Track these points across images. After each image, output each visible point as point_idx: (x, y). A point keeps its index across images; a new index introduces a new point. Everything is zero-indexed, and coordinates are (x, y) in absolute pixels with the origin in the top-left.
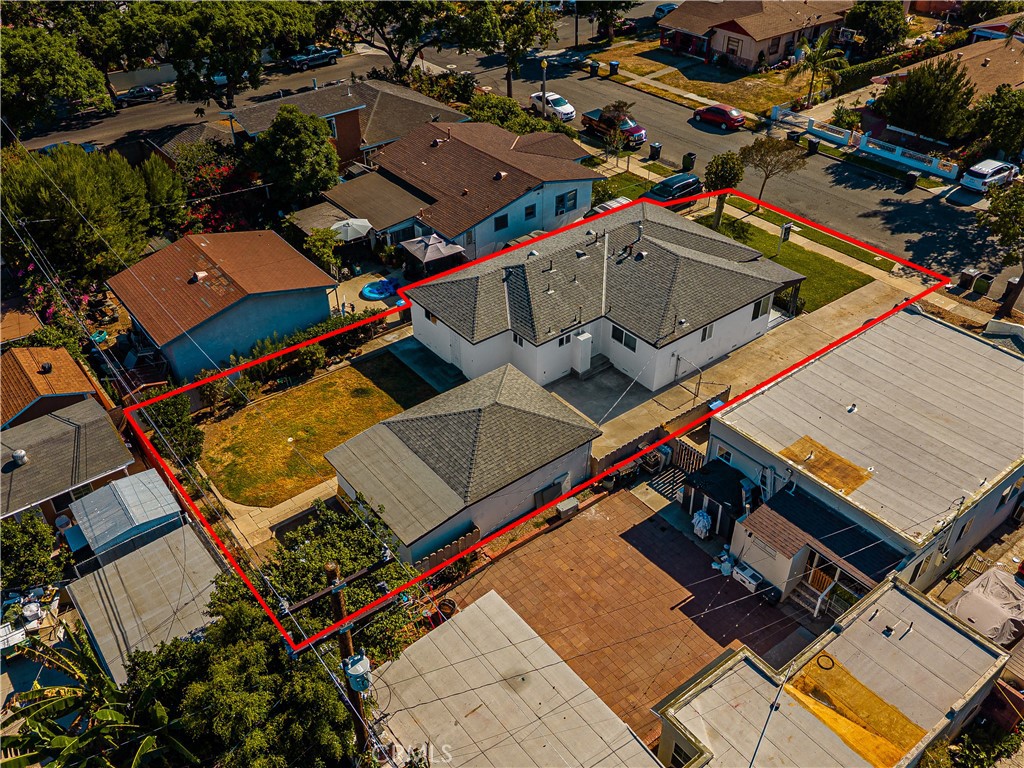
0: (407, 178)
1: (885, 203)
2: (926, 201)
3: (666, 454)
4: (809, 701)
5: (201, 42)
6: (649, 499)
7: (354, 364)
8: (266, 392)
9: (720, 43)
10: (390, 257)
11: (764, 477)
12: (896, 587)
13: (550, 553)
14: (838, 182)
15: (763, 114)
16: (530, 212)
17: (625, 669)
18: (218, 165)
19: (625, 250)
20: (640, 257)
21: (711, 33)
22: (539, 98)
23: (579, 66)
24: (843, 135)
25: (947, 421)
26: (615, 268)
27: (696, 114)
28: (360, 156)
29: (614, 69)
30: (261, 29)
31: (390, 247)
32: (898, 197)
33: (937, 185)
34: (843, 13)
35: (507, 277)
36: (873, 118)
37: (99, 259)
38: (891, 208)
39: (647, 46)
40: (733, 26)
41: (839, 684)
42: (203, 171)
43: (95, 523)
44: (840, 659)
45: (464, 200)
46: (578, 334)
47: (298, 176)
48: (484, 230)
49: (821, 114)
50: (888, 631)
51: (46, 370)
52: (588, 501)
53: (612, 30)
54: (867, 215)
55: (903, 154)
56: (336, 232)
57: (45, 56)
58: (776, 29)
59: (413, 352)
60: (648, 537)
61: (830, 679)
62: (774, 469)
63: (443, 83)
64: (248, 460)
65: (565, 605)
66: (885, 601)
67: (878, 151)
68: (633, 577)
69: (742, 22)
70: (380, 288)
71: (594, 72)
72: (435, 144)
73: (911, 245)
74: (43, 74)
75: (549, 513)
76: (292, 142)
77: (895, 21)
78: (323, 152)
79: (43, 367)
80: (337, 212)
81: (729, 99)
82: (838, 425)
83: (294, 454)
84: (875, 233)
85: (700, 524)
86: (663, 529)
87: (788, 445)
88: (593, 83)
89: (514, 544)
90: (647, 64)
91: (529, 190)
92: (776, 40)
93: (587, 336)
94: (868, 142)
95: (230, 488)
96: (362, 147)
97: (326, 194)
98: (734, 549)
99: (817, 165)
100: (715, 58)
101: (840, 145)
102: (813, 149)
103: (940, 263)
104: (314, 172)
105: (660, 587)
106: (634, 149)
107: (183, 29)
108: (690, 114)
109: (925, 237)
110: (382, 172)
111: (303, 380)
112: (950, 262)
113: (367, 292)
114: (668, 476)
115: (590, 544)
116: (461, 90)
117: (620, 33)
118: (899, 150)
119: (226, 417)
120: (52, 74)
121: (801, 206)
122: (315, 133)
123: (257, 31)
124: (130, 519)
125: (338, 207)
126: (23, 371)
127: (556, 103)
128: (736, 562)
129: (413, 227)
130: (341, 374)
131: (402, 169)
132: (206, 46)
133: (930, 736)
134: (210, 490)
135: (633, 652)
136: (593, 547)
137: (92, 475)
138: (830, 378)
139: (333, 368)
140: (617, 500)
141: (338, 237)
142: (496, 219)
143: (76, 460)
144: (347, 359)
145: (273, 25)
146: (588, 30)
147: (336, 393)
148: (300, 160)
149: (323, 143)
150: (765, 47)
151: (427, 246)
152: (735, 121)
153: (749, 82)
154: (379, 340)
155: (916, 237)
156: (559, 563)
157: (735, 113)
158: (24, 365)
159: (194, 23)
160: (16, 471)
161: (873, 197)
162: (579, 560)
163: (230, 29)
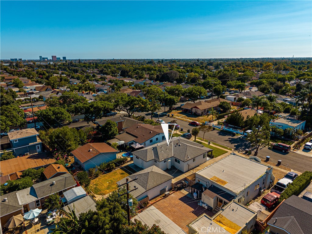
0: (132, 133)
1: (229, 138)
2: (238, 138)
3: (187, 183)
4: (218, 223)
5: (91, 109)
6: (185, 192)
7: (121, 168)
8: (102, 174)
9: (194, 110)
10: (128, 148)
11: (207, 185)
12: (234, 202)
13: (164, 202)
14: (220, 135)
15: (203, 123)
16: (157, 139)
17: (181, 224)
18: (94, 131)
19: (176, 144)
20: (179, 145)
21: (192, 109)
22: (158, 120)
23: (165, 115)
24: (220, 126)
25: (242, 173)
26: (175, 148)
27: (190, 123)
28: (122, 130)
29: (173, 115)
30: (103, 107)
31: (128, 146)
32: (232, 137)
33: (240, 135)
34: (218, 105)
35: (153, 149)
36: (226, 123)
37: (69, 148)
38: (230, 139)
39: (179, 112)
40: (196, 107)
41: (224, 220)
42: (90, 133)
43: (68, 196)
44: (224, 215)
45: (144, 137)
46: (168, 160)
47: (110, 133)
48: (148, 142)
49: (215, 123)
50: (233, 210)
51: (59, 168)
52: (172, 193)
53: (172, 109)
54: (226, 141)
55: (232, 130)
56: (117, 143)
57: (61, 112)
58: (205, 108)
59: (134, 166)
60: (184, 199)
61: (222, 219)
62: (208, 182)
63: (138, 117)
64: (99, 187)
65: (167, 212)
66: (232, 205)
67: (227, 129)
68: (181, 207)
69: (198, 106)
70: (126, 154)
71: (169, 116)
72: (138, 127)
73: (235, 146)
74: (60, 115)
75: (164, 195)
76: (109, 126)
77: (228, 106)
78: (115, 129)
79: (58, 167)
80: (117, 140)
81: (196, 120)
82: (221, 174)
83: (109, 185)
84: (227, 144)
85: (195, 195)
86: (187, 198)
87: (211, 178)
88: (169, 118)
89: (156, 201)
90: (179, 115)
91: (157, 134)
92: (205, 110)
93: (170, 160)
94: (225, 128)
95: (95, 192)
96: (122, 128)
97: (115, 137)
98: (202, 200)
99: (215, 132)
100: (193, 113)
101: (219, 128)
102: (214, 129)
103: (241, 149)
104: (113, 132)
105: (187, 208)
106: (177, 129)
107: (88, 107)
108: (189, 123)
109: (238, 144)
110: (127, 133)
111: (110, 172)
112: (243, 149)
113: (123, 155)
114: (188, 188)
115: (172, 201)
116: (142, 119)
117: (174, 109)
118: (231, 129)
119: (94, 179)
120: (62, 115)
121: (212, 139)
122: (114, 125)
123: (102, 107)
124: (76, 195)
125: (118, 139)
126: (54, 168)
127: (161, 121)
128: (203, 203)
129: (133, 142)
130: (118, 170)
131: (131, 132)
132: (92, 110)
133: (242, 228)
134: (91, 192)
135: (182, 221)
136: (173, 201)
137: (68, 187)
138: (219, 166)
139: (116, 169)
140: (178, 193)
141: (118, 144)
142: (150, 140)
143: (65, 184)
144: (120, 167)
145: (106, 106)
146: (167, 109)
147: (117, 174)
148: (111, 130)
149: (115, 127)
150: (203, 111)
151: (136, 145)
152: (198, 124)
153: (200, 117)
154: (126, 164)
155: (236, 144)
156: (166, 205)
157: (198, 123)
158: (54, 167)
159: (90, 106)
160: (53, 186)
161: (227, 137)
162: (170, 204)
163: (97, 107)
